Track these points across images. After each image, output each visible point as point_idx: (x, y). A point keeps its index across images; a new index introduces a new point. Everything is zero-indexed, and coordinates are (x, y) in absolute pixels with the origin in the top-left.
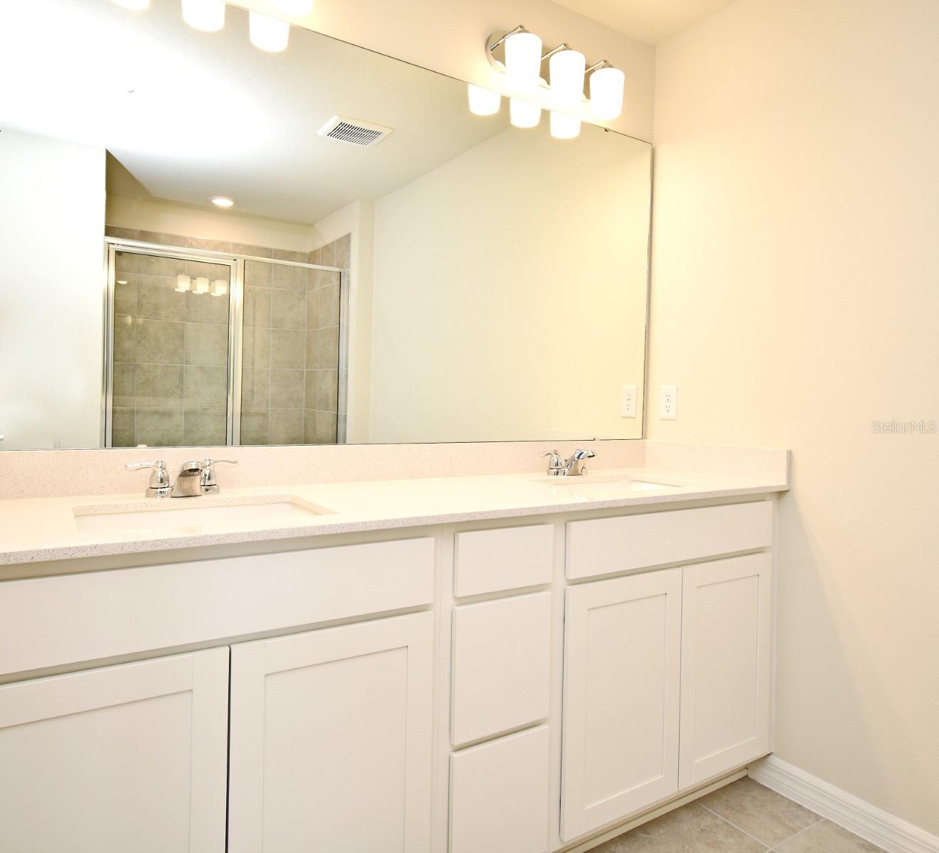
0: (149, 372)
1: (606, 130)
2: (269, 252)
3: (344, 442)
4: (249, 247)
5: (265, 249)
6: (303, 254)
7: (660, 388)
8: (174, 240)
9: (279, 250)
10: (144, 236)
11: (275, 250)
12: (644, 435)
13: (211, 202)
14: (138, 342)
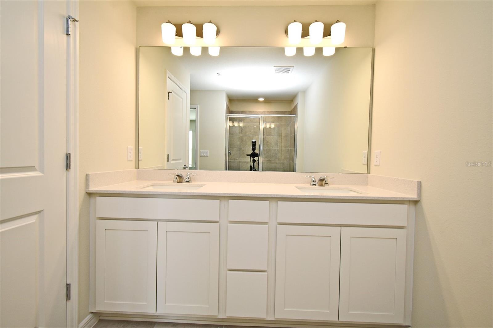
0: (244, 150)
1: (345, 48)
2: (277, 113)
3: (295, 172)
4: (272, 112)
5: (277, 111)
6: (289, 112)
7: (375, 151)
8: (251, 112)
9: (281, 111)
10: (243, 112)
11: (280, 111)
12: (368, 172)
13: (258, 100)
14: (241, 142)
